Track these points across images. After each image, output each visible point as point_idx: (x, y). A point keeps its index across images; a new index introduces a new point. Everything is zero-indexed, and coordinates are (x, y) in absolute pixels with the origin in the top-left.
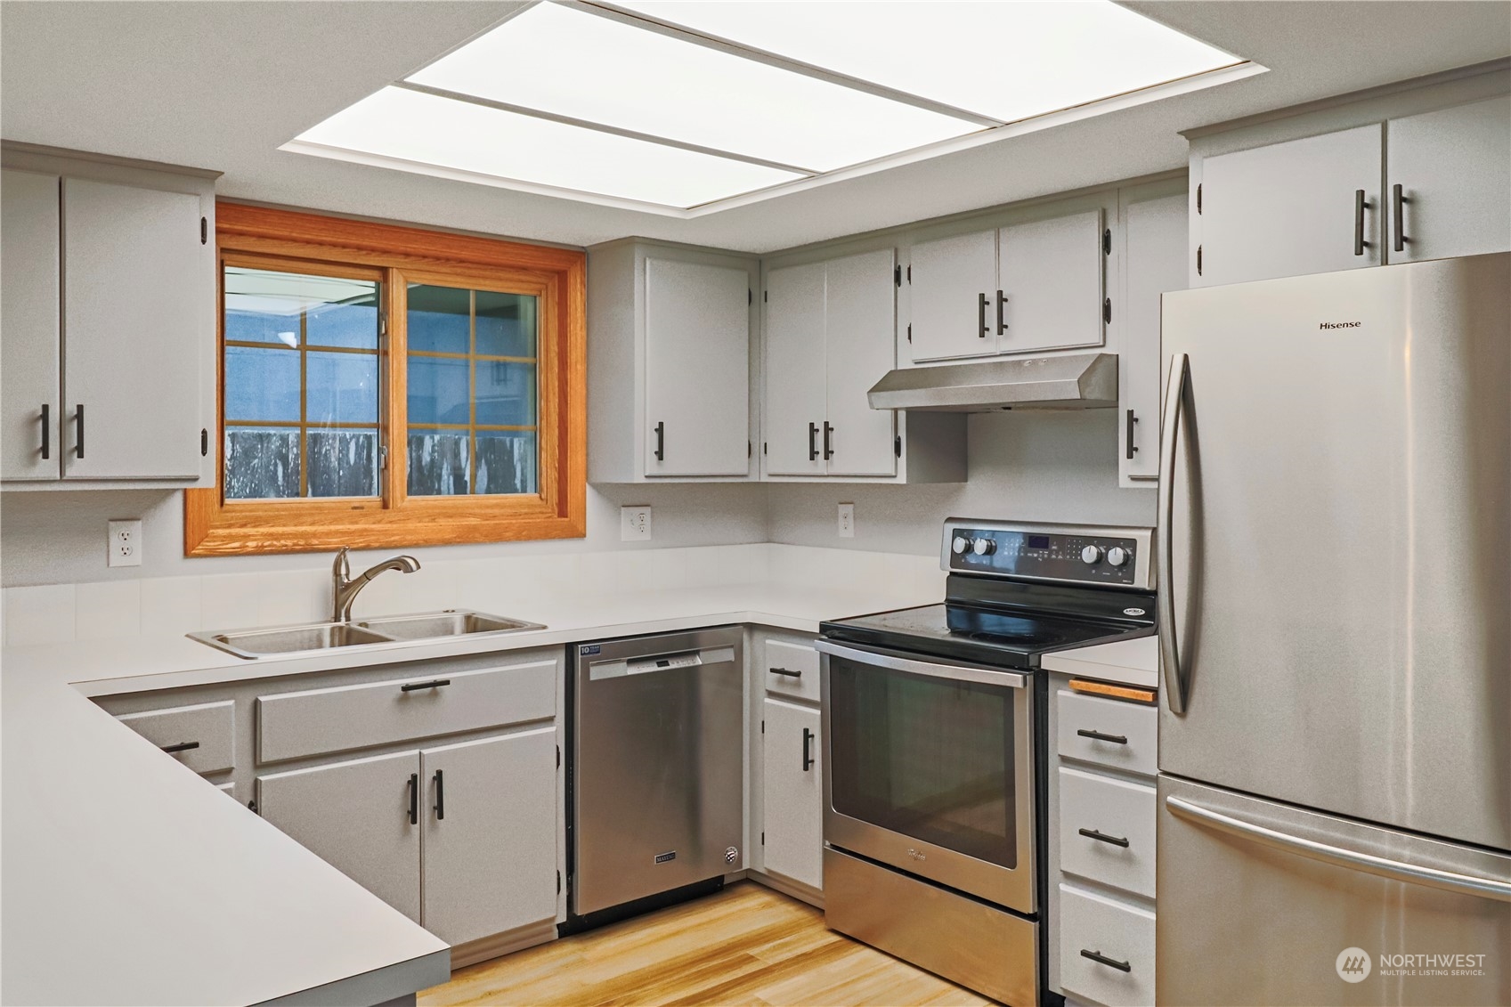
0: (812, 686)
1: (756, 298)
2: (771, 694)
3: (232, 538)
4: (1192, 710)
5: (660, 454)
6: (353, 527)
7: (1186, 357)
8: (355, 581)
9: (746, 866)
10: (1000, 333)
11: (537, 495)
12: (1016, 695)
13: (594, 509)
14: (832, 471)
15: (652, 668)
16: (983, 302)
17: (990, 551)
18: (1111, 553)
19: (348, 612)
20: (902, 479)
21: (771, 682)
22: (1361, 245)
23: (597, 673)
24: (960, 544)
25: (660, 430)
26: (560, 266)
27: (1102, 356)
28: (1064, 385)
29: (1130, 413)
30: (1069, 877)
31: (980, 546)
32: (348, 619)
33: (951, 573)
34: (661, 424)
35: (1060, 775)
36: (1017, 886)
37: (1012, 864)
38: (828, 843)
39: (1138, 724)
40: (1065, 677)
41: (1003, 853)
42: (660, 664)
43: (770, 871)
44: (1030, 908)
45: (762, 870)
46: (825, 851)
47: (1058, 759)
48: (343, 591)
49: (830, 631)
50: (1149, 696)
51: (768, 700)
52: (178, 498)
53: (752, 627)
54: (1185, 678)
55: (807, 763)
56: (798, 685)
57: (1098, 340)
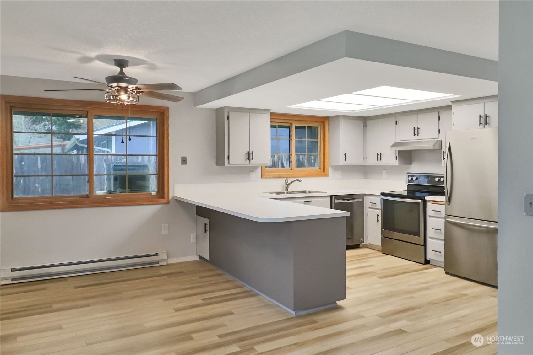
0: (379, 206)
1: (365, 126)
2: (370, 208)
3: (268, 175)
4: (450, 204)
5: (345, 159)
6: (287, 173)
7: (450, 143)
8: (289, 184)
9: (364, 243)
10: (418, 135)
11: (319, 168)
12: (420, 204)
13: (330, 171)
14: (382, 163)
15: (347, 201)
16: (414, 129)
17: (416, 179)
18: (441, 179)
19: (288, 189)
20: (397, 164)
21: (370, 205)
22: (480, 124)
23: (337, 201)
24: (410, 178)
25: (345, 154)
26: (323, 121)
27: (438, 141)
28: (430, 146)
29: (444, 151)
30: (431, 238)
31: (414, 178)
32: (288, 191)
33: (408, 184)
34: (346, 153)
35: (429, 219)
36: (420, 240)
37: (419, 235)
38: (382, 236)
39: (442, 208)
40: (429, 201)
41: (418, 234)
42: (348, 201)
43: (369, 244)
44: (423, 243)
45: (368, 244)
46: (382, 238)
47: (428, 216)
48: (287, 185)
49: (383, 194)
50: (444, 203)
51: (369, 209)
52: (260, 167)
53: (366, 195)
54: (449, 199)
55: (378, 221)
56: (376, 206)
57: (438, 137)
